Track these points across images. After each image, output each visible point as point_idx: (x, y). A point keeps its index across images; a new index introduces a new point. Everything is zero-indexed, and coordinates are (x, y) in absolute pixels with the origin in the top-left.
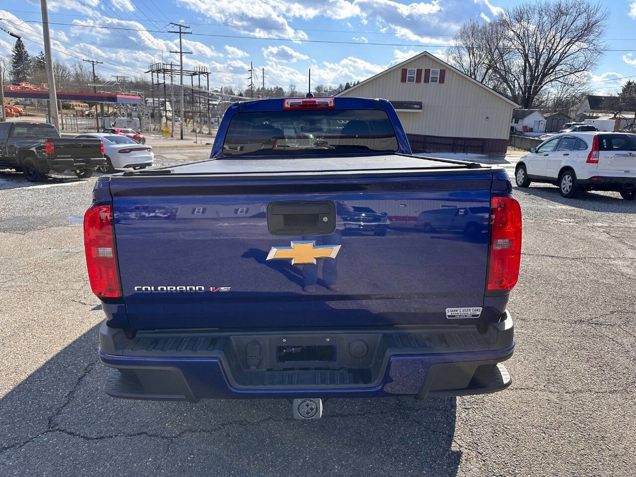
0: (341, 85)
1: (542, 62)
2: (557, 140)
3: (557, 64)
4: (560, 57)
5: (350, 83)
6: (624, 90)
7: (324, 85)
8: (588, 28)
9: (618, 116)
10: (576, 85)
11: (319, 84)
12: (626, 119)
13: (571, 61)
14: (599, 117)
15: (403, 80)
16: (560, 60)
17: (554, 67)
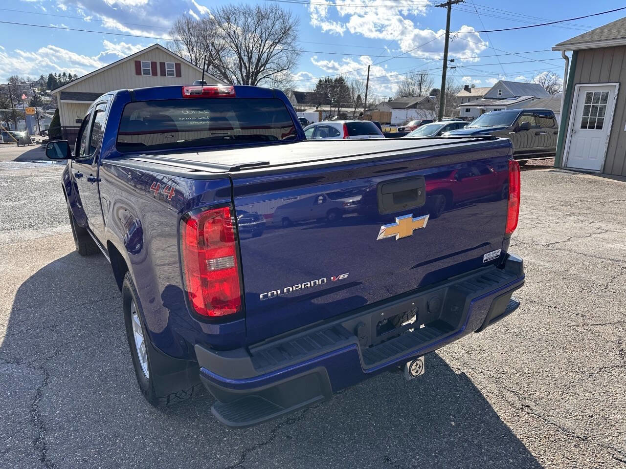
0: (42, 77)
1: (254, 60)
2: (313, 129)
3: (266, 62)
4: (267, 56)
5: (54, 75)
6: (318, 87)
7: (20, 76)
8: (286, 32)
9: (319, 109)
10: (284, 82)
11: (14, 75)
12: (325, 111)
13: (277, 60)
14: (306, 110)
15: (138, 72)
16: (268, 59)
17: (264, 65)
